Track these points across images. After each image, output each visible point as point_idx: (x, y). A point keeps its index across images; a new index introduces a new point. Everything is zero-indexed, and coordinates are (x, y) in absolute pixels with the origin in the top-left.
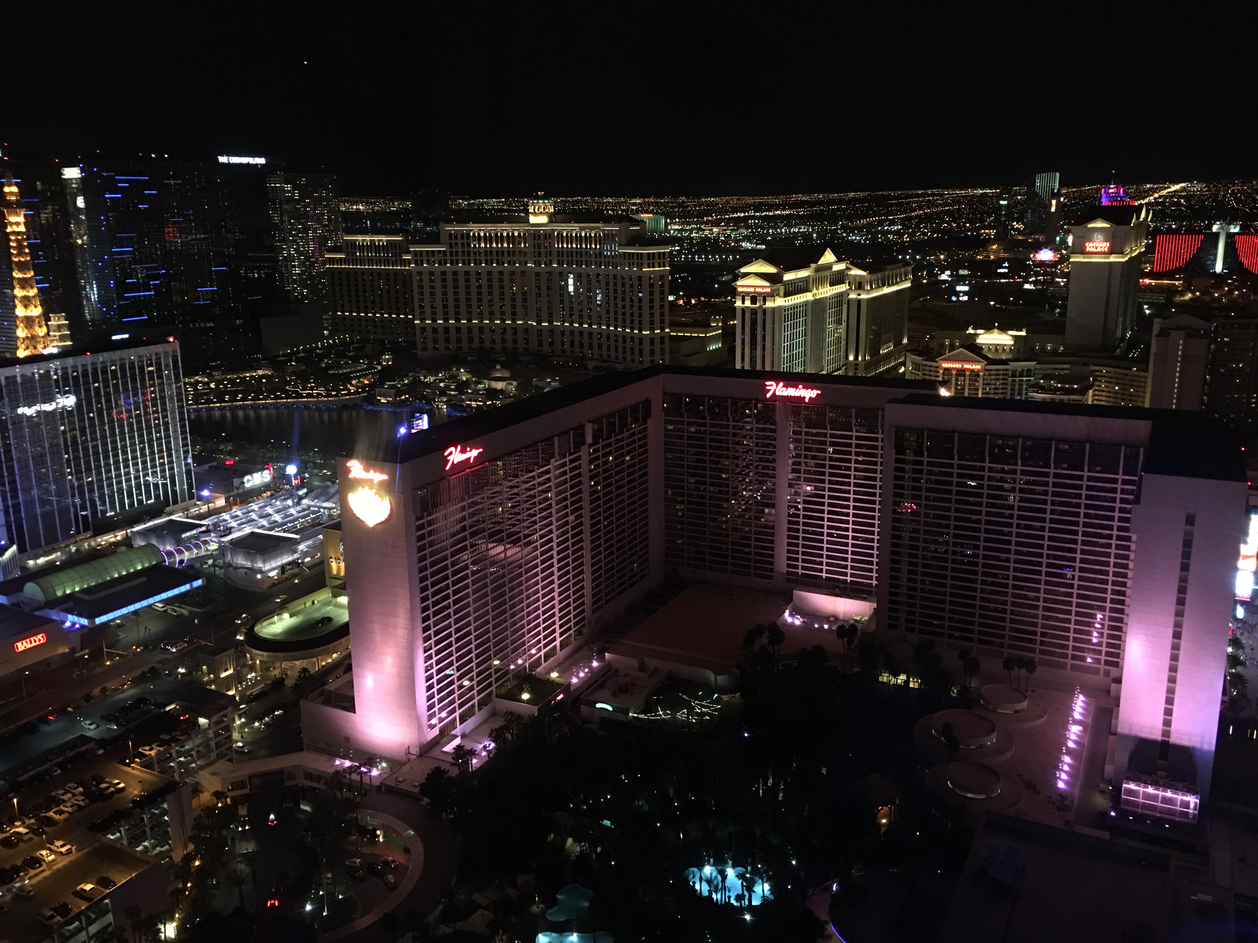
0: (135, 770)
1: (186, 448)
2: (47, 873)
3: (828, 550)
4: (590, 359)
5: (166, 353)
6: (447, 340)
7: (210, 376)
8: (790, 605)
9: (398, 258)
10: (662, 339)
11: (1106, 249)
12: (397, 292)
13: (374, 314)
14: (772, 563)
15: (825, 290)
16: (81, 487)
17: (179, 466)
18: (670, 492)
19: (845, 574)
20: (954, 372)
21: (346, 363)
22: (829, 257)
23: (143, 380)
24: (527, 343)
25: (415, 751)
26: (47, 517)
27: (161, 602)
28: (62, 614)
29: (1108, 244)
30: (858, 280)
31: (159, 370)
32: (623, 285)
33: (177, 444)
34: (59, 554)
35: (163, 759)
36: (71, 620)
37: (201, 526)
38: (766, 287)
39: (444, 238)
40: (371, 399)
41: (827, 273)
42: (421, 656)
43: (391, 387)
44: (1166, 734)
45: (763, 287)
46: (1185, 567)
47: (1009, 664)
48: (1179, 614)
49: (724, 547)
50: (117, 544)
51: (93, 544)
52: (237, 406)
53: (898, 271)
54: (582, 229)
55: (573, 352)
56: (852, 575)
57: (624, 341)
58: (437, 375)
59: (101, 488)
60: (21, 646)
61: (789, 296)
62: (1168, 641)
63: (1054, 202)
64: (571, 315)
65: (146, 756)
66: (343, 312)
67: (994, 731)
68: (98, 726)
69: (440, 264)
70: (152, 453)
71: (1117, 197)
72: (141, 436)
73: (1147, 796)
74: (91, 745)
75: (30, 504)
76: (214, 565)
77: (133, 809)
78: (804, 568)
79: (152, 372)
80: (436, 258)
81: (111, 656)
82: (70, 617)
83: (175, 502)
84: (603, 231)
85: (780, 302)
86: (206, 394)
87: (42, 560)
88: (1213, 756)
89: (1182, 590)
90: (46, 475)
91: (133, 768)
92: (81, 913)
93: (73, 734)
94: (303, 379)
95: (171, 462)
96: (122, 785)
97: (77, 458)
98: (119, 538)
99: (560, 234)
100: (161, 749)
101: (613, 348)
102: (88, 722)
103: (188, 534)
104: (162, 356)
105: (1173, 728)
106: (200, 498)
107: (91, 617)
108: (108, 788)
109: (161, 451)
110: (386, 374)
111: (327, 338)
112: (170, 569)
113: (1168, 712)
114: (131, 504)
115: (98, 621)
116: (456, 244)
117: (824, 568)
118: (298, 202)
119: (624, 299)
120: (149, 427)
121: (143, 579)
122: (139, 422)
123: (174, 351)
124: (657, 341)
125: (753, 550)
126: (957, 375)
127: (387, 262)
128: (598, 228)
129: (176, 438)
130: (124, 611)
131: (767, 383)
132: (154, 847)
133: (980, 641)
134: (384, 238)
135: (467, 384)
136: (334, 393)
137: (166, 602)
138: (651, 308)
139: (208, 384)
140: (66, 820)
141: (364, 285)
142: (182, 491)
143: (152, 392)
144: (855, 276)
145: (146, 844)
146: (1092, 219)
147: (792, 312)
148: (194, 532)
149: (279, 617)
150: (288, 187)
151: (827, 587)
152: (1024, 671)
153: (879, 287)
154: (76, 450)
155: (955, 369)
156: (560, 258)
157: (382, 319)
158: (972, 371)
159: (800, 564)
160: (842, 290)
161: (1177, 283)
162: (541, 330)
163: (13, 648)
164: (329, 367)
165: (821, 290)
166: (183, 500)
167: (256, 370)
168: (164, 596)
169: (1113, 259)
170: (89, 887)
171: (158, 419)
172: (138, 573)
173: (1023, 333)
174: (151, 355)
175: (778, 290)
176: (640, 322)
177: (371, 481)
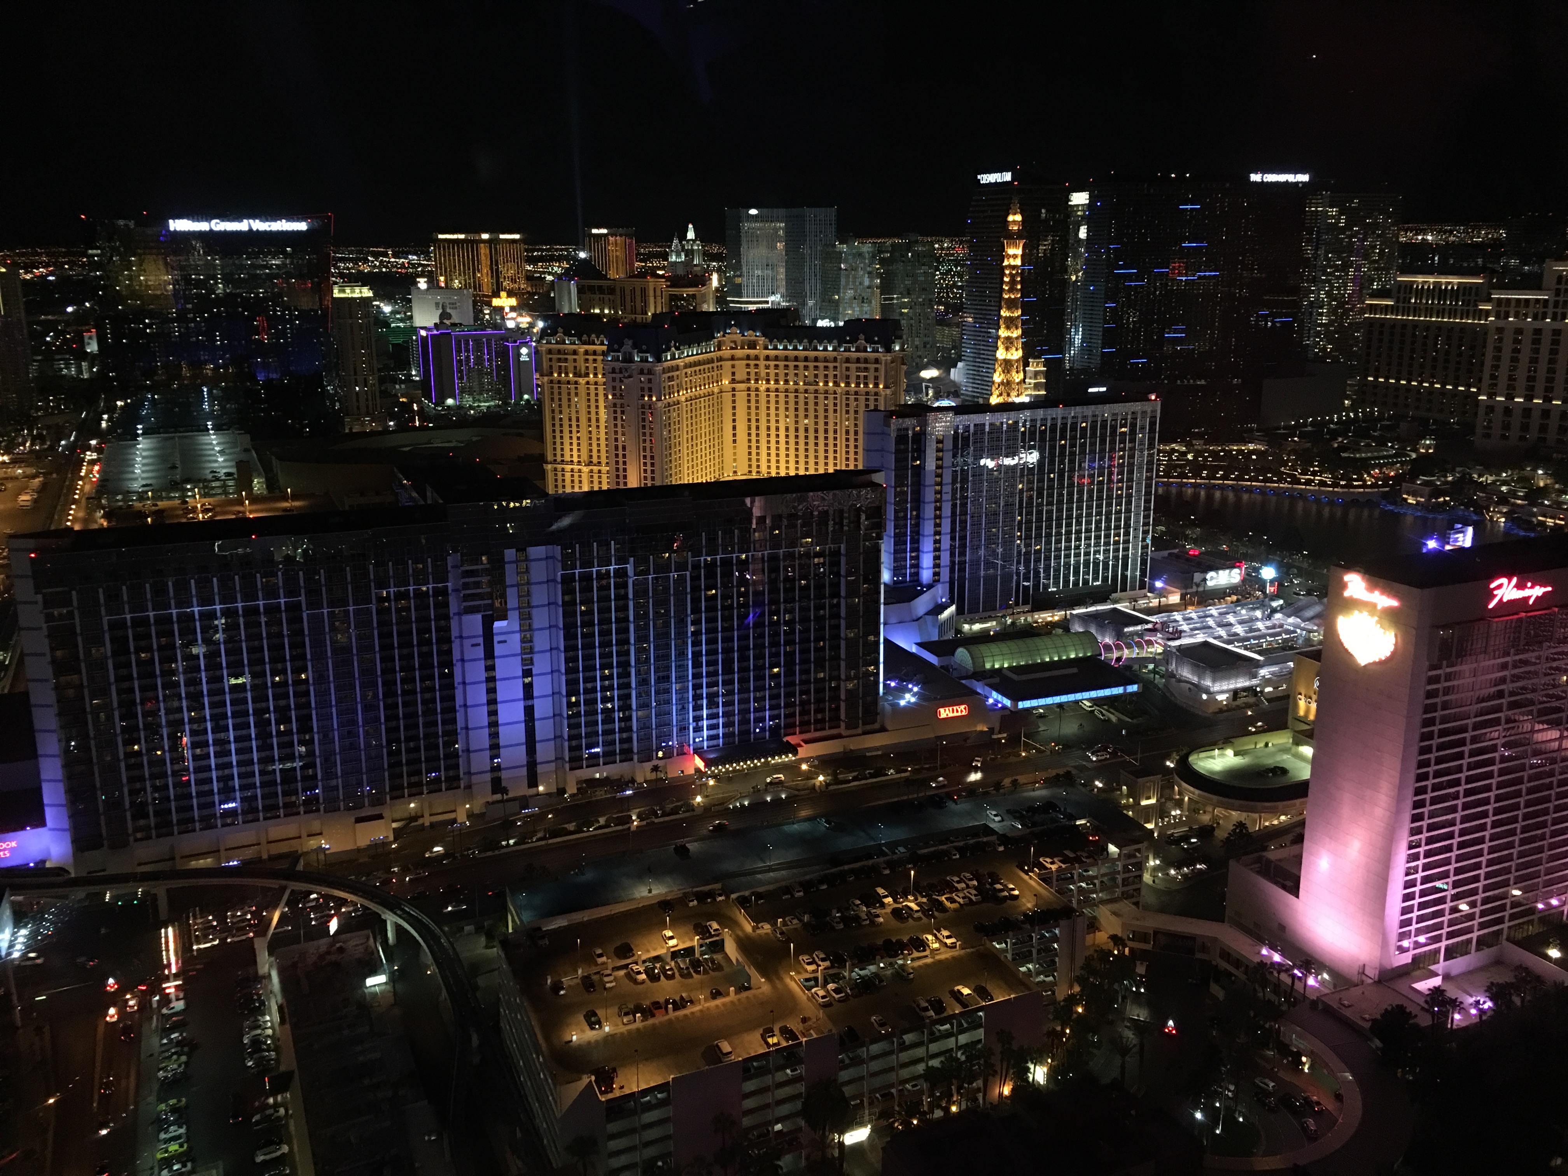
0: (1032, 880)
1: (1146, 528)
2: (929, 960)
5: (1144, 413)
6: (1525, 428)
7: (1189, 445)
9: (1471, 308)
12: (1460, 354)
13: (1420, 383)
16: (1028, 553)
17: (1135, 548)
21: (1368, 445)
23: (1113, 442)
25: (1372, 973)
26: (990, 581)
27: (1089, 700)
28: (987, 688)
31: (1133, 432)
33: (1137, 522)
34: (994, 623)
35: (1063, 878)
36: (995, 698)
37: (1147, 622)
39: (1549, 280)
40: (1394, 496)
42: (1401, 853)
43: (1425, 484)
50: (1053, 625)
51: (1029, 619)
52: (1214, 485)
58: (1499, 475)
59: (1047, 558)
60: (944, 713)
65: (1046, 868)
66: (1376, 378)
68: (1003, 820)
69: (1535, 318)
70: (1108, 528)
72: (1099, 506)
74: (993, 838)
75: (975, 563)
76: (1154, 671)
77: (1023, 922)
79: (1125, 433)
80: (1531, 310)
81: (1027, 748)
82: (995, 694)
83: (1124, 589)
86: (1181, 466)
87: (977, 627)
90: (996, 535)
91: (1031, 878)
92: (954, 1016)
93: (976, 820)
94: (1305, 458)
95: (1127, 542)
96: (1016, 892)
97: (1029, 522)
98: (1056, 618)
100: (1064, 866)
102: (994, 813)
103: (1131, 629)
104: (1139, 416)
106: (1152, 589)
107: (1016, 699)
108: (1002, 890)
109: (1118, 527)
110: (1423, 465)
111: (1347, 410)
112: (1106, 665)
114: (1076, 583)
115: (1022, 705)
118: (1343, 230)
120: (1110, 497)
121: (1075, 670)
122: (1100, 491)
123: (1154, 411)
127: (1452, 313)
129: (1137, 515)
130: (1049, 701)
132: (1038, 974)
134: (1456, 280)
135: (1544, 492)
136: (1343, 483)
137: (1095, 701)
139: (1184, 454)
140: (955, 910)
141: (1413, 343)
142: (1134, 577)
143: (1121, 457)
145: (1030, 966)
148: (1139, 628)
149: (1221, 752)
150: (1334, 211)
154: (1030, 513)
157: (1431, 391)
163: (936, 713)
164: (1343, 448)
166: (1133, 588)
167: (1246, 442)
168: (1094, 694)
170: (966, 991)
171: (1121, 489)
172: (1069, 661)
174: (1127, 414)
177: (1374, 606)
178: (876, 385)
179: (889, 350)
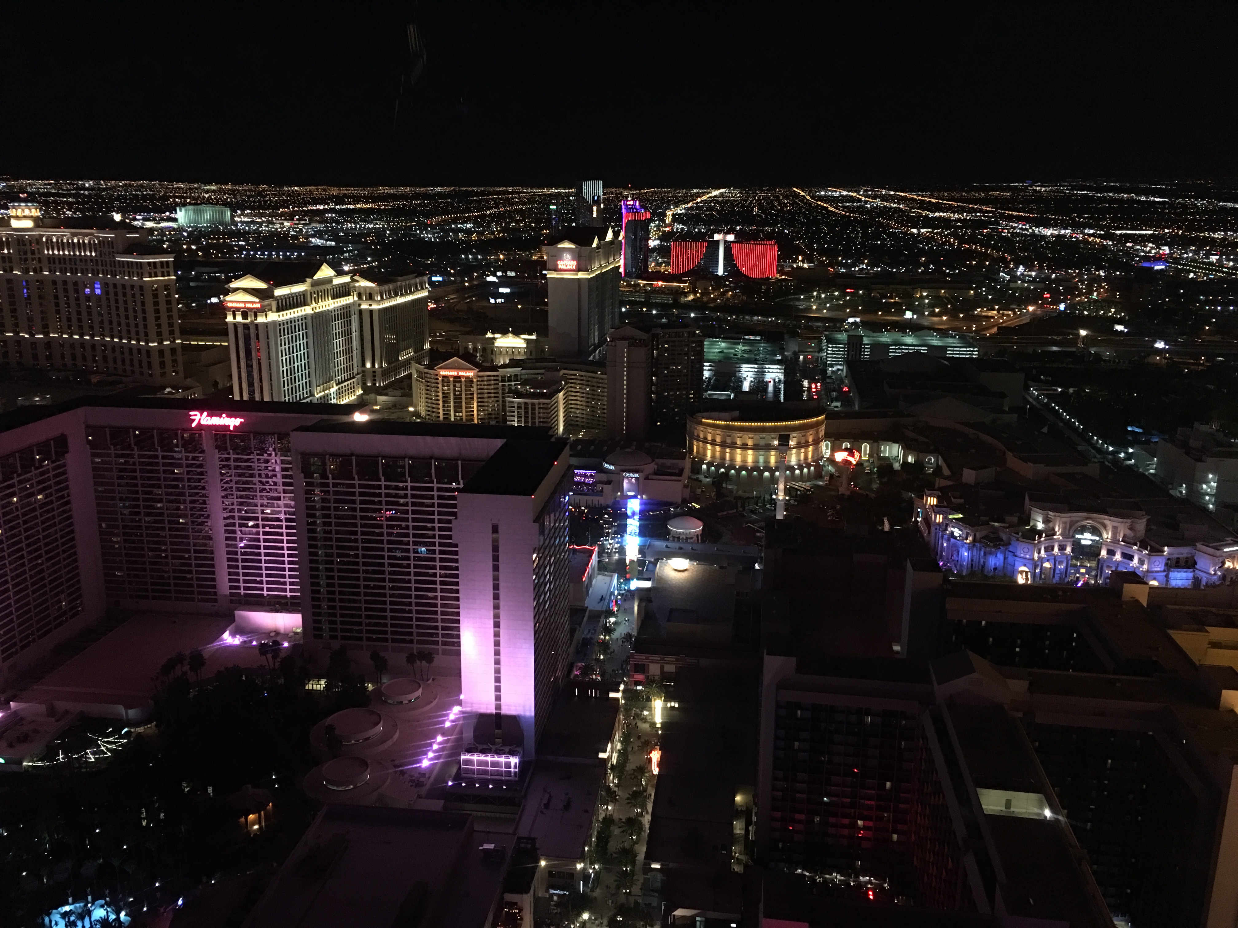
3: (267, 569)
4: (94, 373)
8: (233, 625)
10: (173, 350)
11: (574, 268)
14: (214, 587)
15: (327, 303)
18: (104, 525)
19: (285, 590)
20: (451, 379)
22: (325, 272)
24: (21, 356)
29: (575, 263)
30: (368, 292)
32: (125, 295)
38: (255, 303)
41: (328, 287)
44: (498, 707)
45: (253, 303)
46: (496, 568)
47: (411, 659)
48: (496, 607)
49: (166, 575)
53: (413, 281)
54: (74, 235)
55: (75, 365)
56: (291, 590)
57: (131, 353)
61: (283, 310)
62: (491, 630)
63: (595, 208)
64: (70, 327)
67: (379, 723)
71: (633, 209)
73: (480, 763)
78: (246, 588)
84: (98, 237)
85: (273, 317)
88: (533, 720)
89: (496, 587)
99: (49, 239)
101: (119, 361)
105: (503, 701)
113: (498, 689)
117: (265, 586)
119: (126, 310)
124: (168, 354)
125: (195, 576)
126: (455, 382)
128: (92, 234)
131: (191, 413)
133: (393, 641)
138: (158, 318)
144: (365, 288)
146: (560, 241)
147: (290, 326)
151: (269, 604)
152: (424, 663)
153: (391, 297)
155: (452, 376)
156: (53, 266)
158: (467, 378)
159: (242, 585)
160: (348, 302)
161: (682, 285)
162: (35, 343)
165: (321, 304)
169: (581, 275)
173: (534, 337)
175: (270, 305)
176: (146, 334)
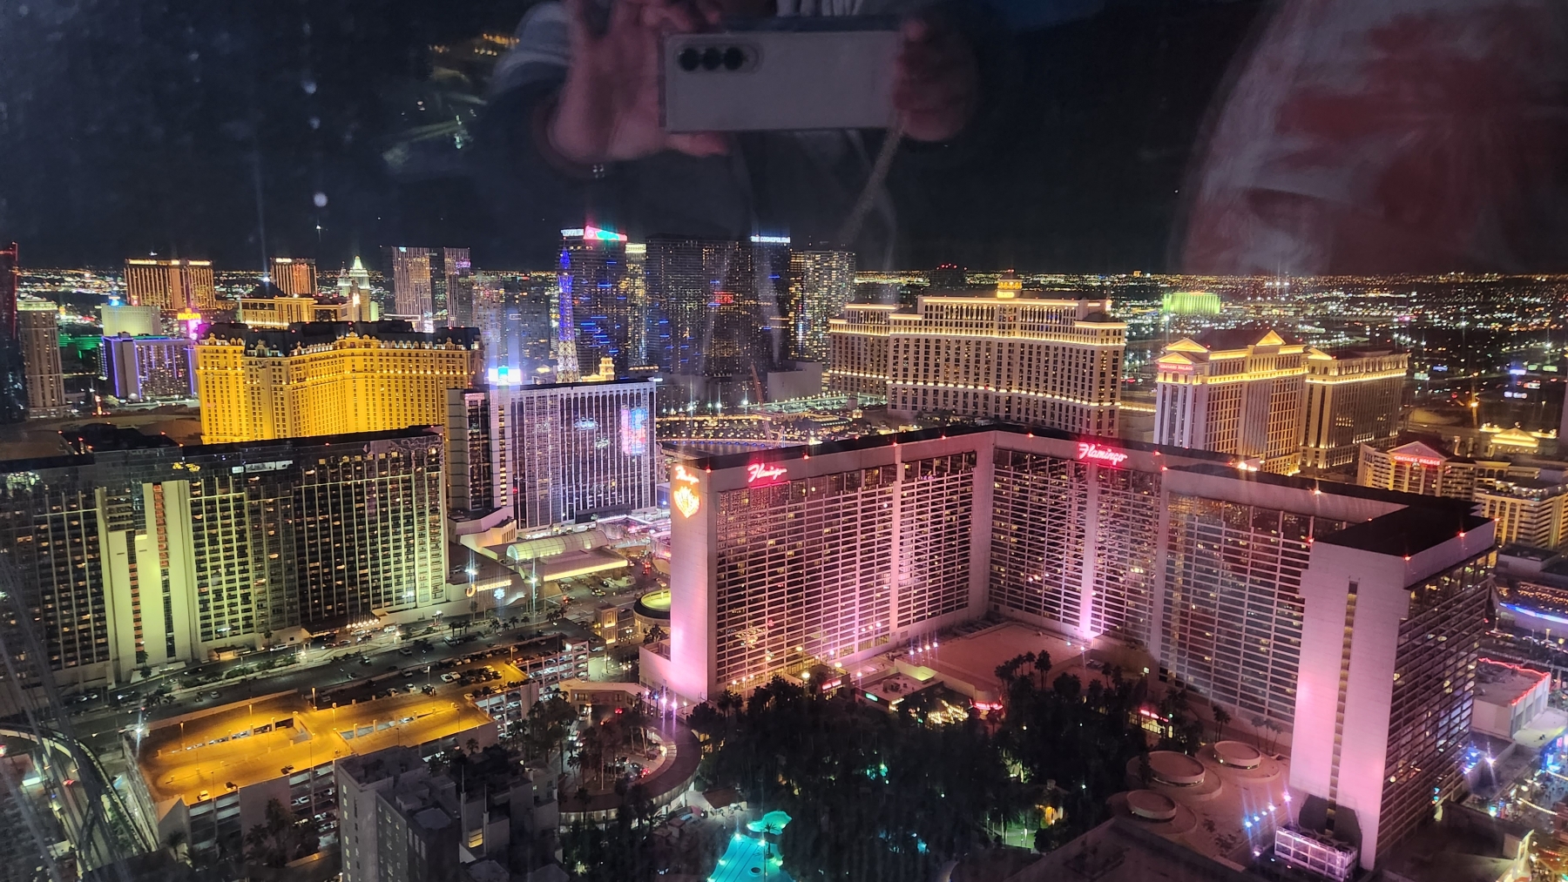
0: (513, 669)
1: (652, 465)
5: (645, 390)
6: (915, 400)
10: (1112, 412)
14: (1078, 611)
15: (1269, 372)
17: (646, 479)
20: (1408, 466)
22: (1272, 340)
24: (987, 407)
26: (544, 503)
30: (1323, 365)
32: (1078, 358)
33: (646, 461)
34: (549, 533)
37: (645, 524)
38: (1189, 365)
39: (921, 308)
41: (1273, 355)
44: (1333, 794)
45: (1185, 365)
49: (1038, 591)
54: (1044, 305)
57: (1074, 409)
61: (1215, 375)
67: (1202, 773)
69: (915, 331)
70: (626, 466)
72: (619, 452)
80: (912, 326)
85: (1204, 380)
87: (536, 536)
95: (639, 475)
99: (1025, 309)
101: (1063, 418)
105: (1340, 789)
106: (658, 506)
109: (633, 465)
112: (610, 549)
113: (1335, 773)
114: (606, 504)
115: (547, 578)
116: (931, 315)
117: (1124, 621)
119: (1077, 371)
121: (588, 556)
123: (652, 389)
124: (1106, 413)
125: (1063, 597)
127: (879, 329)
131: (1081, 445)
134: (880, 308)
138: (1102, 381)
141: (859, 349)
142: (646, 499)
144: (1320, 361)
147: (1222, 392)
153: (1352, 374)
156: (1023, 331)
158: (1430, 466)
159: (1103, 615)
160: (1296, 374)
162: (999, 397)
165: (1263, 371)
166: (646, 506)
172: (586, 550)
173: (1550, 436)
175: (1202, 369)
176: (1090, 395)
177: (688, 482)
178: (462, 372)
179: (468, 348)
